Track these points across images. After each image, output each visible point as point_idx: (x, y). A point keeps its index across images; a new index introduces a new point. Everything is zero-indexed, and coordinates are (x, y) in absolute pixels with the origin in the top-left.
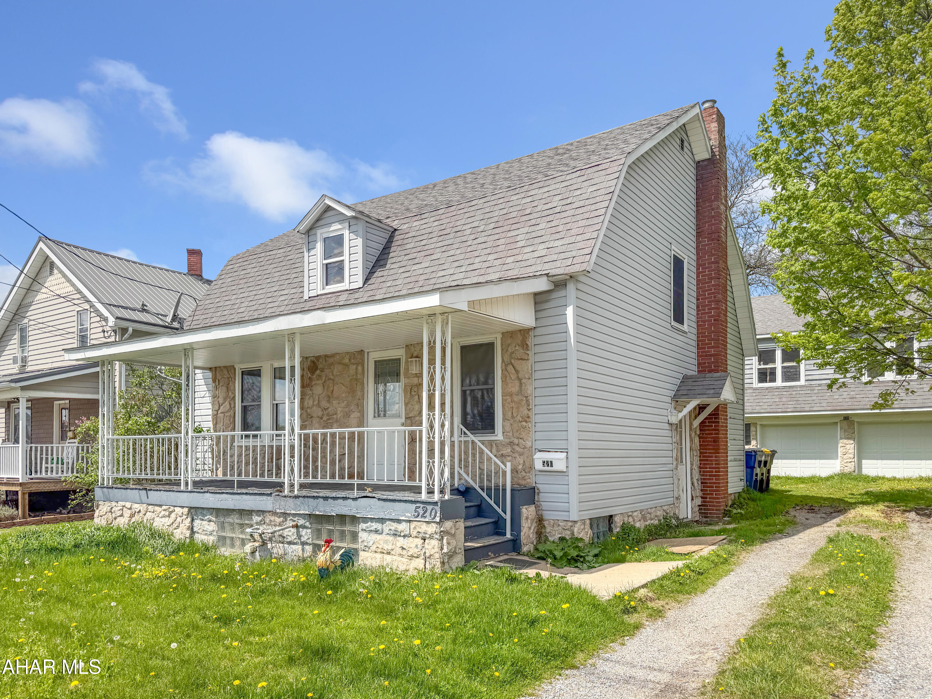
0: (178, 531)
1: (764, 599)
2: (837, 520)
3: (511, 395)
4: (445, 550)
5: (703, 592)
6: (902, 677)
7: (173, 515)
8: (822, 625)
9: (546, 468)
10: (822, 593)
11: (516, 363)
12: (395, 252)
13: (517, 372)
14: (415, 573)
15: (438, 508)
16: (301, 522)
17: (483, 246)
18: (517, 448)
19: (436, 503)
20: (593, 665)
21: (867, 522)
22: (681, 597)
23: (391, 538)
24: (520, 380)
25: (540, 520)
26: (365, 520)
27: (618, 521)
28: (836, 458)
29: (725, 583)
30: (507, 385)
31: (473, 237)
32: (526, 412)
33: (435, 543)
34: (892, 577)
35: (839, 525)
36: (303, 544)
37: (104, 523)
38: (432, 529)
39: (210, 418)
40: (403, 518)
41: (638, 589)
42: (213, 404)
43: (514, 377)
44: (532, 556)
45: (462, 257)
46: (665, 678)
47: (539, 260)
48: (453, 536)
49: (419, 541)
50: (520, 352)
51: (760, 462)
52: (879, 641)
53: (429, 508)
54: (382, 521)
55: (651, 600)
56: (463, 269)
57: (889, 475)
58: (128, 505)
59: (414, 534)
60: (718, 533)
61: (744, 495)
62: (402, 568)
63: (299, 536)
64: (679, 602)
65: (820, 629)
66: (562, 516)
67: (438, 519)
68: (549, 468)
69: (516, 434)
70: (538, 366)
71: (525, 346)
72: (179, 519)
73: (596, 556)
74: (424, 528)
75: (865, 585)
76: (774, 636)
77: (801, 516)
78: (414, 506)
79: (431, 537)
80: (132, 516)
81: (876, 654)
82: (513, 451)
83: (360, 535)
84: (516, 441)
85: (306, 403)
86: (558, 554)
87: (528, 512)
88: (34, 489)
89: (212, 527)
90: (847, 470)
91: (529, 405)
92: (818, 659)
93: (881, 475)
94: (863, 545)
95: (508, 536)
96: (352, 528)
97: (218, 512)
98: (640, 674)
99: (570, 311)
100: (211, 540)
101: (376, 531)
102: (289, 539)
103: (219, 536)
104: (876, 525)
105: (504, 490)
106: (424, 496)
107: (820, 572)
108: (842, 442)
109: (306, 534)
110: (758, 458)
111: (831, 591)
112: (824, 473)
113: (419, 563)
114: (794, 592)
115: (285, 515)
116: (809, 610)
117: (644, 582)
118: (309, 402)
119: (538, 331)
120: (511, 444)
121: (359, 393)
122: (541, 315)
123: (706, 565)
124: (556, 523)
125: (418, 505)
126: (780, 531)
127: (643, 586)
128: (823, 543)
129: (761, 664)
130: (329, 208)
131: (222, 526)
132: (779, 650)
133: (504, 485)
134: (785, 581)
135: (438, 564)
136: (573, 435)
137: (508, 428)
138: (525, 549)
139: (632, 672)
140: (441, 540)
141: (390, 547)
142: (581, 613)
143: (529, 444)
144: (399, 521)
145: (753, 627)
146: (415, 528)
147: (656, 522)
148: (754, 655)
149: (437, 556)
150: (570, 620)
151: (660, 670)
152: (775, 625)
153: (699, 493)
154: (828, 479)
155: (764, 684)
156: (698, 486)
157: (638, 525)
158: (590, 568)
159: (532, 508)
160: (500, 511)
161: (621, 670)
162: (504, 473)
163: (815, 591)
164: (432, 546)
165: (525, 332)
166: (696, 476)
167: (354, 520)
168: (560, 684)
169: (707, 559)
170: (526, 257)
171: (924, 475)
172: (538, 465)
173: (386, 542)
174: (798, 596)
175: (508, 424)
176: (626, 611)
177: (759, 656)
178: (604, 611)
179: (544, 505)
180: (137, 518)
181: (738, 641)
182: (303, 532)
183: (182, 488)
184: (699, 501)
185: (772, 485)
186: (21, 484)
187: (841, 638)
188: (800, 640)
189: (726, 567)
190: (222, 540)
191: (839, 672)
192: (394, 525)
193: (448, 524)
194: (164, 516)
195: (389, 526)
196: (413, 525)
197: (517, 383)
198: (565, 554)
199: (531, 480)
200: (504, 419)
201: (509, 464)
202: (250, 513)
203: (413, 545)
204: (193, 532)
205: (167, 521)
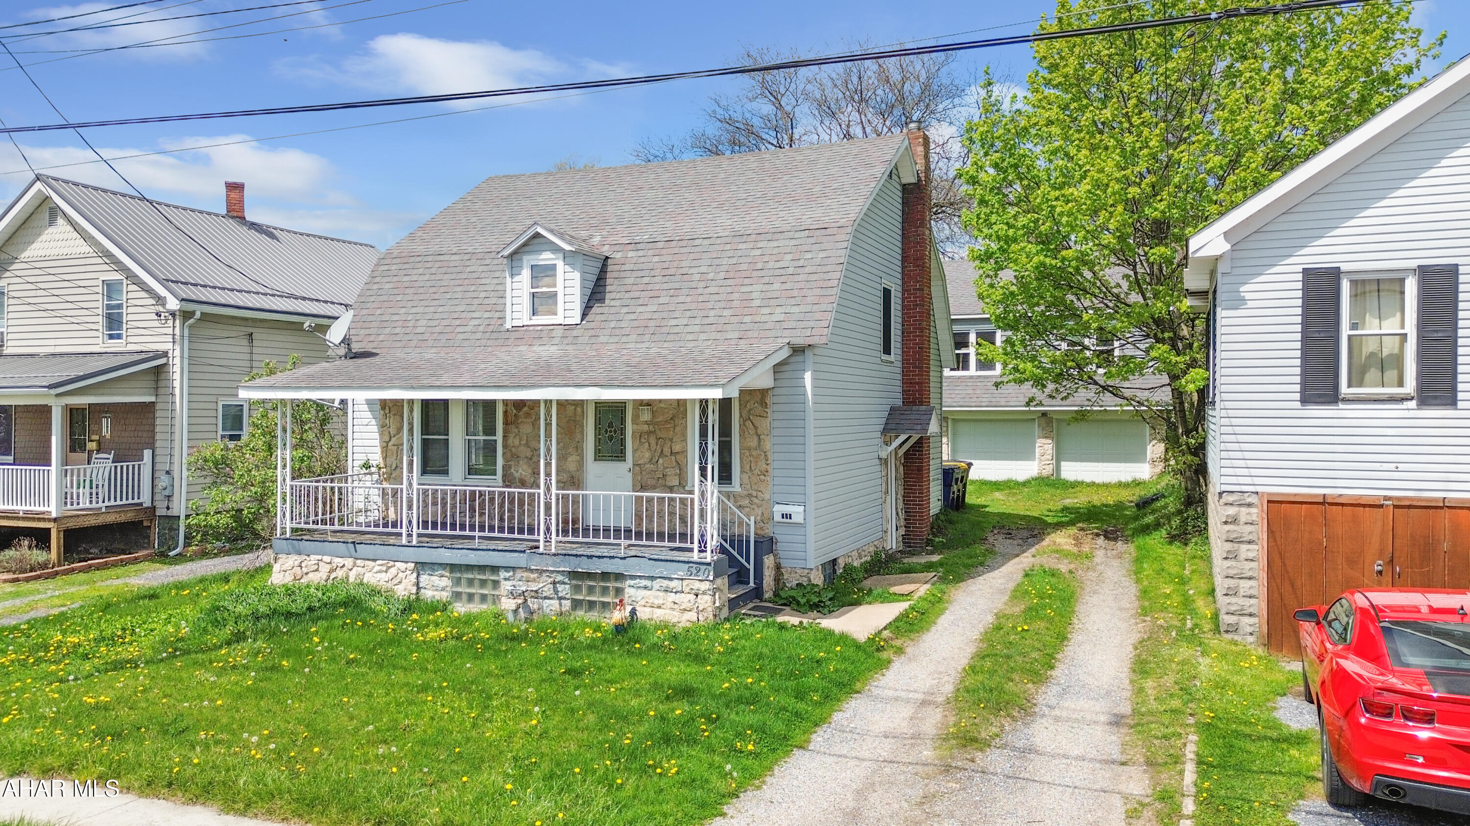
0: (400, 587)
1: (976, 635)
2: (1033, 550)
3: (749, 449)
4: (717, 604)
5: (928, 630)
7: (393, 571)
8: (1019, 655)
9: (785, 520)
10: (1020, 629)
11: (756, 421)
12: (612, 286)
13: (756, 428)
14: (688, 625)
15: (711, 568)
16: (559, 578)
17: (716, 297)
18: (755, 500)
19: (709, 564)
20: (869, 690)
21: (1059, 551)
22: (912, 636)
23: (662, 594)
24: (759, 436)
25: (778, 567)
26: (633, 577)
27: (841, 562)
28: (1034, 459)
29: (944, 621)
30: (745, 439)
31: (703, 284)
32: (765, 466)
33: (708, 598)
34: (1073, 612)
35: (1034, 557)
36: (560, 598)
37: (288, 579)
38: (705, 586)
39: (378, 450)
40: (676, 576)
41: (880, 632)
42: (381, 434)
43: (752, 431)
44: (774, 602)
45: (693, 306)
46: (920, 696)
47: (778, 325)
48: (722, 591)
49: (693, 597)
50: (759, 410)
51: (957, 479)
52: (1057, 664)
53: (703, 567)
54: (652, 578)
55: (892, 639)
56: (697, 321)
57: (1088, 480)
58: (327, 559)
59: (687, 590)
60: (929, 567)
61: (942, 517)
62: (675, 620)
63: (556, 591)
64: (913, 640)
65: (1018, 658)
66: (801, 564)
67: (711, 578)
68: (788, 520)
69: (754, 487)
70: (776, 424)
71: (764, 404)
72: (401, 574)
73: (830, 599)
74: (697, 585)
75: (1051, 620)
76: (988, 664)
77: (1001, 543)
78: (687, 566)
79: (704, 593)
80: (332, 571)
81: (1054, 673)
82: (751, 503)
83: (627, 590)
84: (754, 494)
85: (510, 442)
86: (803, 601)
87: (769, 561)
88: (71, 524)
89: (445, 582)
90: (1045, 473)
91: (767, 460)
92: (1017, 678)
93: (1080, 479)
94: (1053, 580)
95: (752, 584)
96: (618, 585)
97: (453, 567)
98: (903, 694)
99: (808, 376)
100: (445, 596)
101: (645, 588)
102: (545, 594)
103: (453, 592)
104: (1066, 554)
105: (748, 542)
106: (695, 556)
107: (1018, 609)
108: (1040, 442)
109: (564, 590)
110: (956, 476)
111: (1026, 628)
112: (1021, 477)
113: (693, 616)
114: (999, 628)
115: (541, 572)
116: (1010, 643)
117: (885, 625)
118: (513, 441)
119: (777, 391)
120: (750, 496)
122: (778, 376)
123: (926, 605)
124: (793, 570)
125: (691, 565)
126: (982, 564)
127: (885, 628)
128: (1019, 577)
129: (982, 683)
130: (537, 235)
131: (458, 582)
132: (992, 673)
133: (748, 537)
134: (990, 619)
135: (711, 617)
136: (811, 489)
137: (746, 481)
138: (767, 596)
139: (898, 693)
140: (714, 595)
141: (661, 602)
142: (850, 652)
143: (767, 497)
144: (671, 579)
145: (972, 658)
146: (687, 585)
147: (869, 558)
148: (976, 678)
149: (710, 609)
150: (844, 659)
151: (915, 692)
152: (988, 656)
153: (903, 523)
154: (1026, 483)
155: (986, 695)
156: (902, 516)
157: (855, 564)
158: (830, 612)
159: (771, 557)
160: (743, 561)
161: (891, 693)
162: (748, 525)
163: (1014, 627)
164: (705, 601)
165: (764, 392)
166: (901, 505)
167: (619, 577)
168: (853, 703)
169: (926, 599)
170: (763, 319)
171: (1123, 480)
172: (778, 518)
173: (657, 597)
174: (1002, 632)
175: (746, 476)
176: (878, 650)
177: (980, 678)
178: (864, 650)
179: (781, 554)
180: (340, 573)
181: (964, 669)
182: (560, 587)
183: (404, 541)
184: (902, 531)
185: (970, 499)
186: (55, 520)
187: (1032, 663)
188: (1005, 666)
189: (941, 606)
190: (457, 596)
191: (1030, 685)
192: (665, 583)
193: (719, 581)
194: (380, 572)
195: (657, 584)
196: (685, 583)
197: (756, 439)
198: (808, 601)
199: (768, 531)
200: (742, 472)
201: (752, 518)
202: (495, 569)
203: (686, 600)
204: (419, 588)
205: (384, 577)
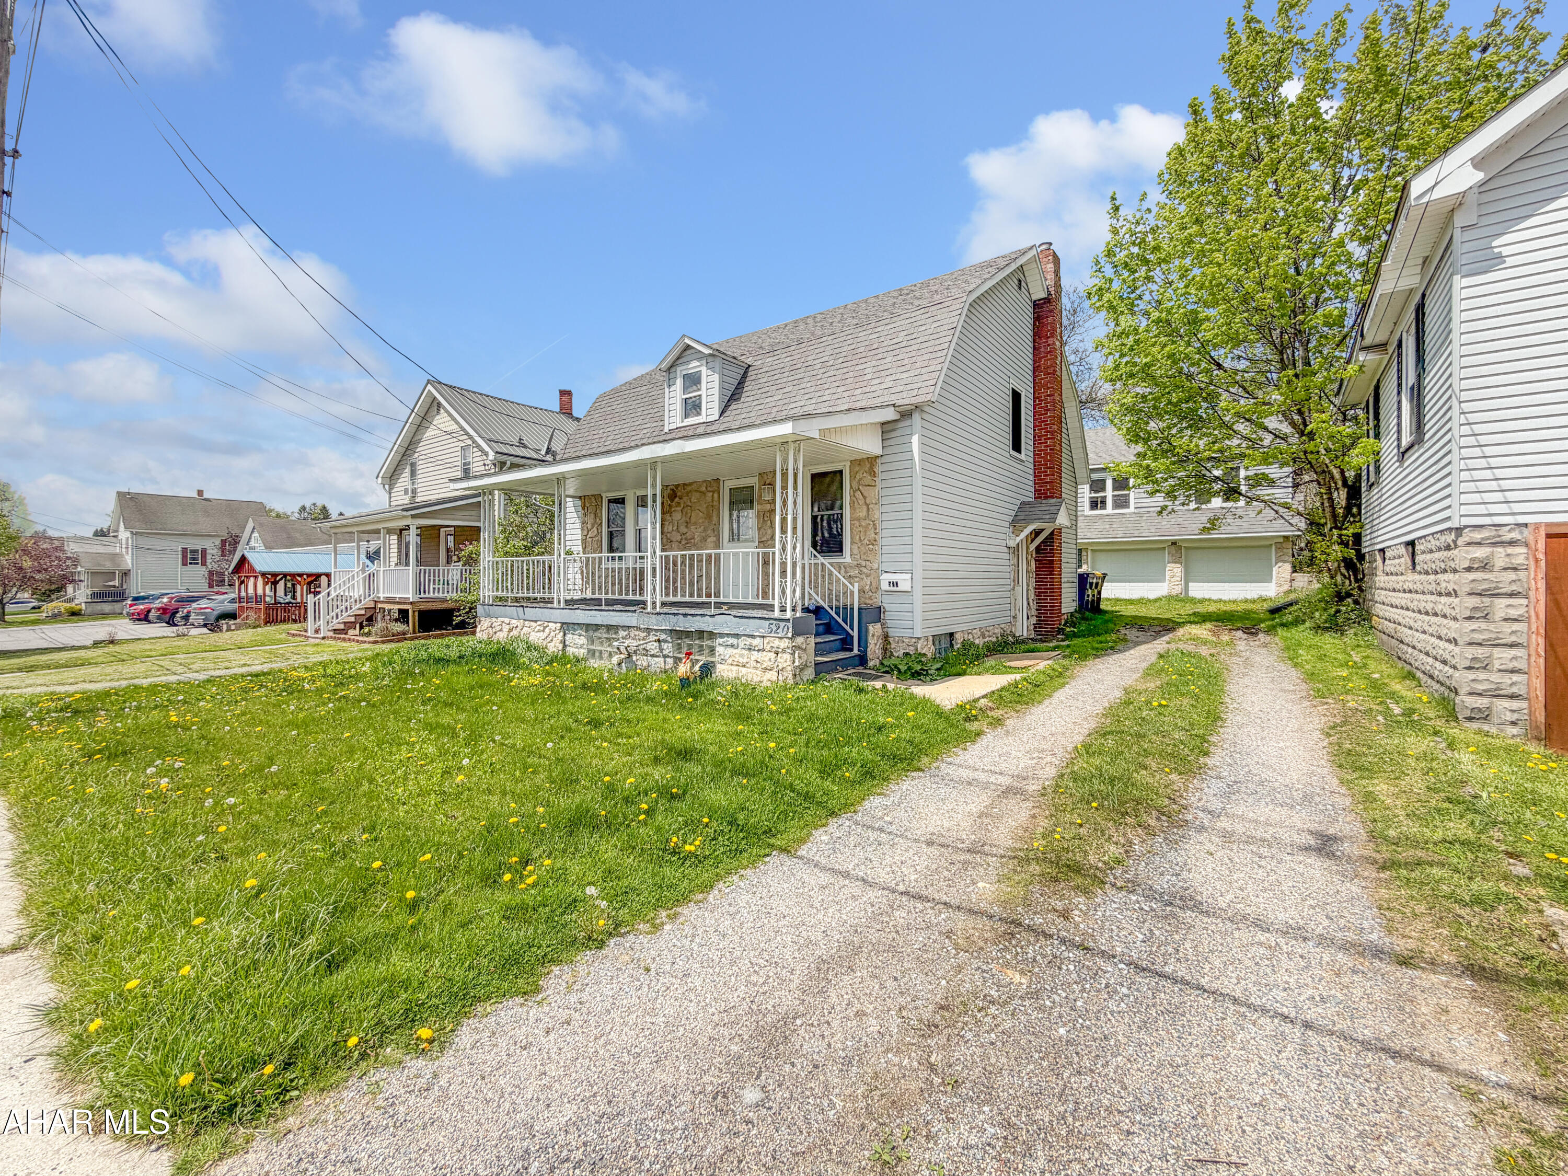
0: (552, 644)
1: (1099, 709)
2: (1166, 638)
3: (859, 519)
4: (797, 664)
5: (1040, 702)
6: (1235, 782)
7: (547, 630)
8: (1156, 734)
9: (892, 588)
10: (1155, 704)
11: (863, 489)
12: (749, 386)
13: (865, 497)
14: (769, 684)
15: (790, 625)
16: (663, 637)
17: (833, 379)
18: (865, 570)
19: (788, 620)
20: (938, 768)
21: (1195, 639)
22: (1019, 707)
23: (746, 652)
24: (867, 505)
25: (886, 637)
26: (722, 635)
27: (959, 638)
28: (1164, 581)
29: (1060, 695)
30: (855, 510)
31: (823, 371)
32: (873, 535)
33: (787, 656)
34: (1222, 690)
35: (1168, 643)
36: (665, 657)
37: (485, 637)
38: (784, 644)
39: (580, 542)
40: (757, 634)
41: (978, 699)
42: (582, 530)
43: (862, 502)
44: (878, 670)
45: (813, 389)
46: (1006, 781)
47: (886, 392)
48: (805, 650)
49: (773, 655)
50: (868, 479)
51: (1091, 584)
52: (1212, 749)
53: (782, 624)
54: (737, 636)
55: (991, 709)
56: (813, 401)
57: (1214, 597)
58: (507, 620)
59: (768, 648)
60: (1054, 649)
61: (1077, 615)
62: (756, 679)
63: (661, 650)
64: (1018, 712)
65: (1154, 737)
66: (907, 633)
67: (790, 635)
68: (895, 589)
69: (864, 557)
70: (883, 493)
71: (873, 474)
72: (553, 634)
73: (937, 669)
74: (777, 642)
75: (1197, 697)
76: (1110, 742)
77: (1132, 634)
78: (767, 623)
79: (784, 651)
80: (510, 630)
81: (1209, 761)
82: (861, 573)
83: (717, 649)
84: (863, 563)
85: (666, 529)
86: (903, 668)
87: (874, 630)
88: (423, 607)
89: (583, 641)
90: (1174, 592)
91: (875, 529)
92: (1153, 764)
93: (1207, 597)
94: (1193, 661)
95: (856, 651)
96: (710, 643)
97: (589, 628)
98: (983, 777)
99: (915, 440)
100: (581, 653)
101: (732, 646)
102: (652, 653)
103: (588, 649)
104: (1205, 642)
105: (852, 609)
106: (777, 614)
107: (1153, 685)
108: (1170, 566)
109: (668, 648)
110: (1090, 580)
111: (1164, 702)
112: (1152, 596)
113: (772, 675)
114: (1128, 703)
115: (648, 630)
116: (1143, 719)
117: (984, 693)
118: (669, 528)
119: (884, 460)
120: (858, 565)
121: (715, 519)
122: (887, 443)
123: (1042, 678)
124: (901, 640)
125: (771, 622)
126: (1112, 648)
127: (983, 697)
128: (1154, 659)
129: (1099, 768)
130: (688, 347)
131: (591, 641)
132: (1116, 755)
133: (852, 605)
134: (1118, 694)
135: (790, 676)
136: (918, 557)
137: (856, 551)
138: (871, 664)
139: (975, 775)
140: (793, 654)
141: (745, 660)
142: (926, 720)
143: (875, 566)
144: (753, 637)
145: (1089, 735)
146: (768, 643)
147: (994, 639)
148: (1091, 760)
149: (789, 668)
150: (916, 727)
151: (1001, 774)
152: (1111, 732)
153: (1034, 612)
154: (1156, 600)
155: (1103, 787)
156: (1034, 606)
157: (977, 642)
158: (932, 680)
159: (878, 626)
160: (848, 628)
161: (965, 773)
162: (852, 593)
163: (1148, 702)
164: (785, 660)
165: (872, 460)
166: (1032, 596)
167: (712, 635)
168: (906, 785)
169: (1044, 673)
170: (873, 388)
171: (1249, 597)
172: (885, 586)
173: (742, 656)
174: (1131, 707)
175: (855, 547)
176: (968, 719)
177: (1097, 761)
178: (947, 718)
179: (890, 623)
180: (515, 633)
181: (1076, 747)
182: (665, 646)
183: (555, 605)
184: (1034, 620)
185: (1103, 606)
186: (411, 603)
187: (1175, 746)
188: (1135, 748)
189: (1061, 681)
190: (591, 652)
191: (1174, 777)
192: (750, 640)
193: (800, 640)
194: (539, 631)
195: (744, 641)
196: (766, 640)
197: (865, 508)
198: (909, 668)
199: (877, 602)
200: (852, 543)
201: (856, 585)
202: (616, 628)
203: (767, 659)
204: (565, 646)
205: (542, 635)
